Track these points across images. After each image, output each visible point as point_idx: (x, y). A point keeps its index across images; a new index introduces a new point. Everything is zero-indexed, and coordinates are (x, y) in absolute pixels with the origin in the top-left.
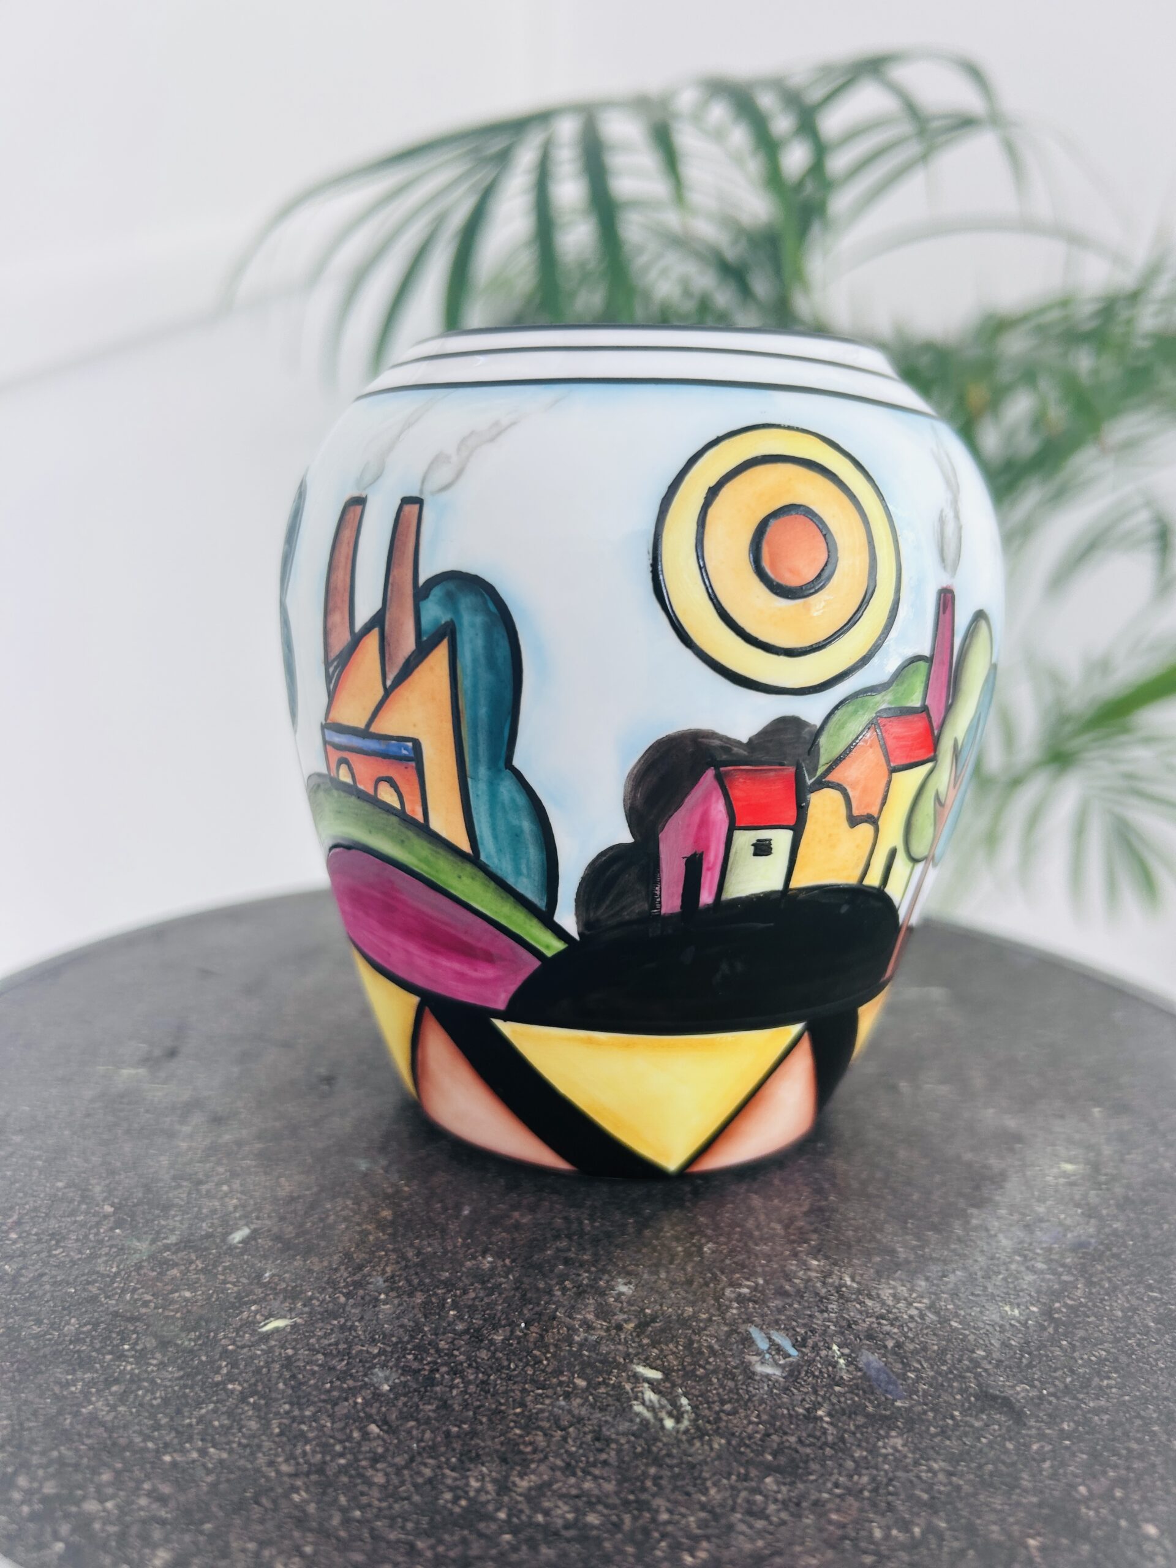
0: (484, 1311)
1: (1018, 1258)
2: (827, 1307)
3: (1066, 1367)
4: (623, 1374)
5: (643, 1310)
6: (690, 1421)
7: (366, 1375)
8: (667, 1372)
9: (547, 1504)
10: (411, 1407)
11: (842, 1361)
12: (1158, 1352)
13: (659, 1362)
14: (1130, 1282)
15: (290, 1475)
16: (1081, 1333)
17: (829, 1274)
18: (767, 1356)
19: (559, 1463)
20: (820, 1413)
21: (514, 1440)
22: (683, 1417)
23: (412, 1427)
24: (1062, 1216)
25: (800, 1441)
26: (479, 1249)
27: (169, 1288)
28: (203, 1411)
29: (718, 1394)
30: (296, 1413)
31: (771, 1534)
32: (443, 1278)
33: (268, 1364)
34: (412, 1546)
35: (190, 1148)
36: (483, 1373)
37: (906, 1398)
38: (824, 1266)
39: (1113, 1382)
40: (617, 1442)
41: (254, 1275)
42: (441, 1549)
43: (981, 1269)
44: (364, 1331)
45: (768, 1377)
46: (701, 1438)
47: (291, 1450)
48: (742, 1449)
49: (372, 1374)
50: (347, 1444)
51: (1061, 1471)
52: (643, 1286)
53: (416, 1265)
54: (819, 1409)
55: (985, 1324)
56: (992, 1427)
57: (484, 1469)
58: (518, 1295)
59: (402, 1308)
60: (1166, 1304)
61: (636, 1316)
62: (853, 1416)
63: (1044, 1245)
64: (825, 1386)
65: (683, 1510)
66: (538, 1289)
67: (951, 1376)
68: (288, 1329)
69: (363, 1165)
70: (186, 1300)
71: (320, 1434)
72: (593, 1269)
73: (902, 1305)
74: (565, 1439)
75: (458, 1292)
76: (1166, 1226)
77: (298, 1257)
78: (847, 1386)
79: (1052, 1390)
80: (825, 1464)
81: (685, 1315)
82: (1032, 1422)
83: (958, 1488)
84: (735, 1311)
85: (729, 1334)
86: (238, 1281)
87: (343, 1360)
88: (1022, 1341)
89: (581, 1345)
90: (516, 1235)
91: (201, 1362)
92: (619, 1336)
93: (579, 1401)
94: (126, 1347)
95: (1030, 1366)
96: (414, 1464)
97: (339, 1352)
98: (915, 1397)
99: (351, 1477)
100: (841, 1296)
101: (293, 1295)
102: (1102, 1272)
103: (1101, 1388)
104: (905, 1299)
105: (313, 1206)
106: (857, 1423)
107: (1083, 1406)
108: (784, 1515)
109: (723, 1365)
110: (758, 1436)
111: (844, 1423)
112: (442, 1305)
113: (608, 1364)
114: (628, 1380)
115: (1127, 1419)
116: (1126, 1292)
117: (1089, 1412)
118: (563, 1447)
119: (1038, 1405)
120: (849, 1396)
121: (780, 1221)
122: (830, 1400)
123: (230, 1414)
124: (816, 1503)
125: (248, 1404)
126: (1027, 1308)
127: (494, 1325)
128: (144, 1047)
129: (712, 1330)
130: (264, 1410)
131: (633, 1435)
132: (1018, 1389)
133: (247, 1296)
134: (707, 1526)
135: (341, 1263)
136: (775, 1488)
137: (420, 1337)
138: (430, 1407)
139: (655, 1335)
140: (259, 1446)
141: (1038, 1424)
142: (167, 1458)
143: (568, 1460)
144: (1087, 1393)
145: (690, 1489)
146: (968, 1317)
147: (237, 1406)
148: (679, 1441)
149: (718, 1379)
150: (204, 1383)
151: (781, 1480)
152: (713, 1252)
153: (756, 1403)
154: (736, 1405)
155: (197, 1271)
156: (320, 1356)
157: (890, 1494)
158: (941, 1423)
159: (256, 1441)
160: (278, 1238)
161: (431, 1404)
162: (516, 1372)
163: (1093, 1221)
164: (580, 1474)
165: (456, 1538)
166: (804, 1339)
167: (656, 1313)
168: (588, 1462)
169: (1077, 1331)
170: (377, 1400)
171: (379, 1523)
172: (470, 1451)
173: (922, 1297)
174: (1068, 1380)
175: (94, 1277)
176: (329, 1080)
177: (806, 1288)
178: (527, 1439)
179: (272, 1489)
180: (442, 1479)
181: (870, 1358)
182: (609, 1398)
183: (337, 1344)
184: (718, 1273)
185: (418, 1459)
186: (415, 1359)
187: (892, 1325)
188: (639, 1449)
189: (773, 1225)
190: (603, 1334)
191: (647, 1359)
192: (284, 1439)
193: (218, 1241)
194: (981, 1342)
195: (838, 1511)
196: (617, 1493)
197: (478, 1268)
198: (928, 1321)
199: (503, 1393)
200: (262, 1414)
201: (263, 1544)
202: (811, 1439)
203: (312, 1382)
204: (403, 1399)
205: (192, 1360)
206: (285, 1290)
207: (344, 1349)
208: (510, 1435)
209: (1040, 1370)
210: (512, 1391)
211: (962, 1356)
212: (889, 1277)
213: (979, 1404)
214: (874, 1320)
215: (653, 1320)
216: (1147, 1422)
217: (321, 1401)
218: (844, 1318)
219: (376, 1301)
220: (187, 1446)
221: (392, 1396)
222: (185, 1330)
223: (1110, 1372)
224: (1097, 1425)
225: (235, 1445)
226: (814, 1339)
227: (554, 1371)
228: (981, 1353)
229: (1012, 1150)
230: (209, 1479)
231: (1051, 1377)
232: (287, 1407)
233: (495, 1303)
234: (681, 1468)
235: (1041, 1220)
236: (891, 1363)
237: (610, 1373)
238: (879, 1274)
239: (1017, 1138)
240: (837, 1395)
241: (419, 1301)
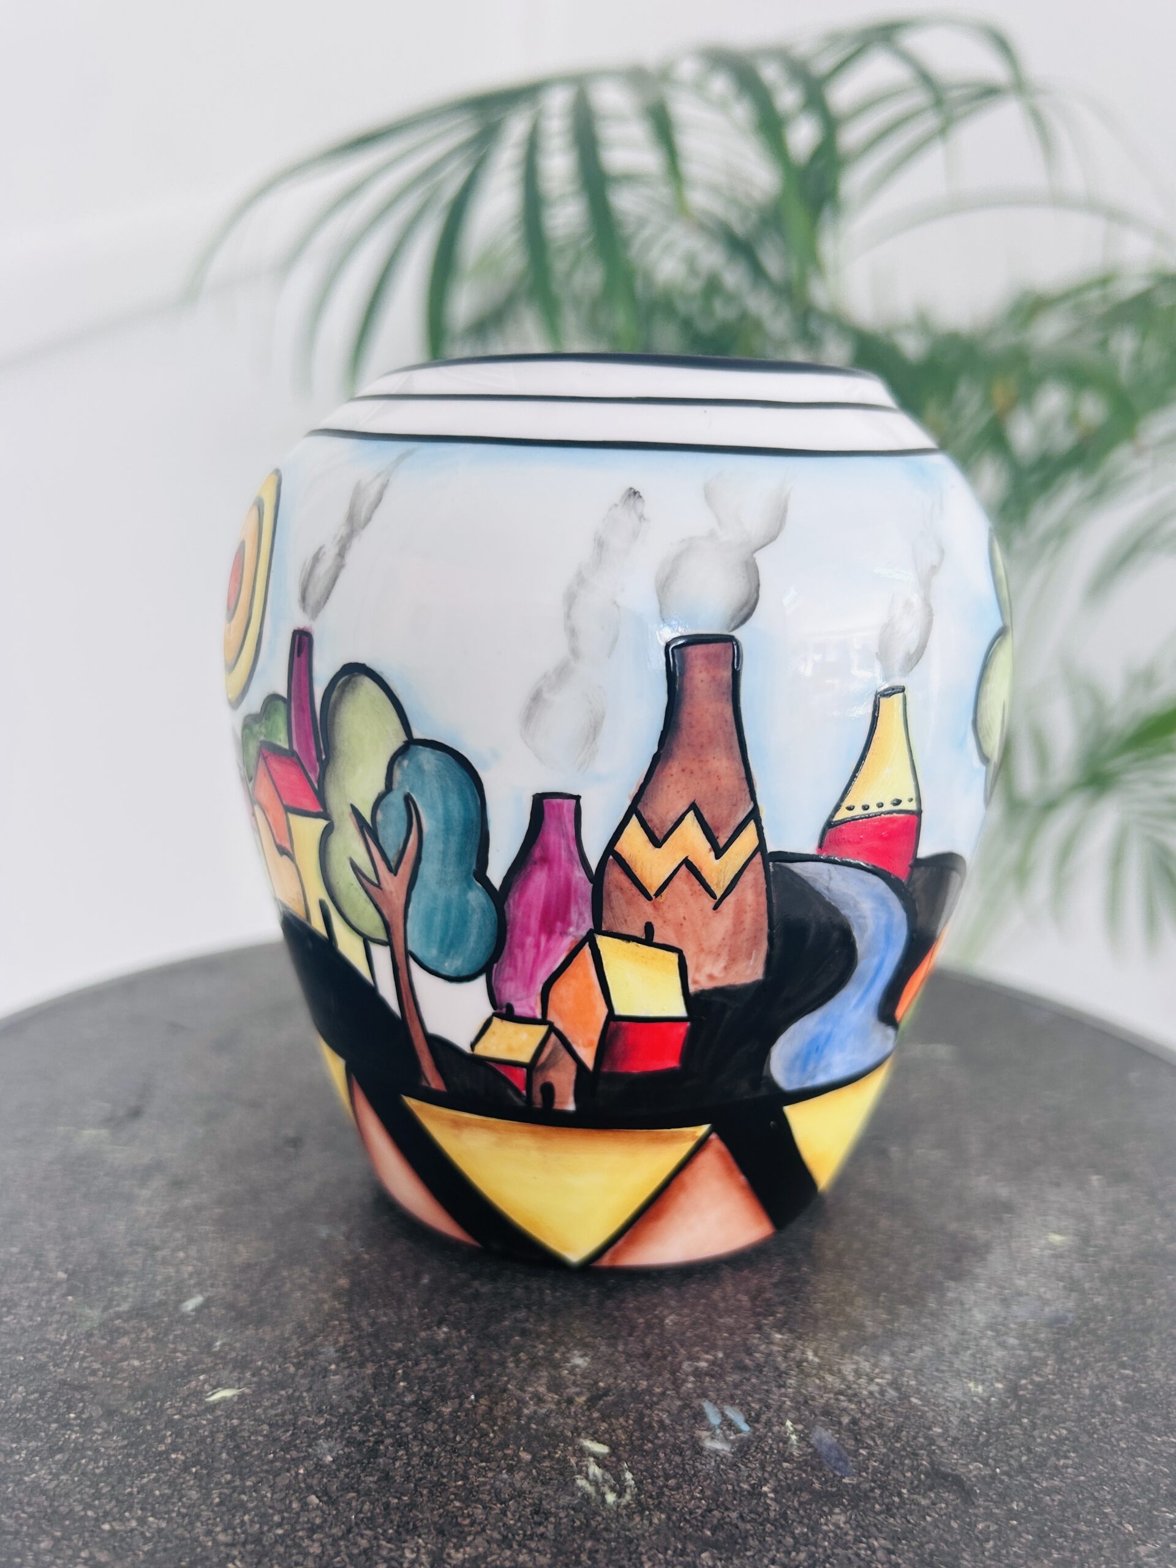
0: (435, 1383)
1: (990, 1333)
2: (785, 1382)
3: (1023, 1445)
4: (570, 1448)
5: (596, 1383)
6: (632, 1496)
7: (310, 1446)
8: (614, 1447)
10: (353, 1478)
11: (794, 1437)
12: (1122, 1431)
13: (607, 1436)
14: (1103, 1359)
15: (227, 1545)
16: (1044, 1411)
17: (791, 1349)
18: (718, 1431)
19: (496, 1535)
20: (765, 1489)
21: (453, 1512)
22: (625, 1492)
23: (353, 1498)
24: (1043, 1290)
25: (741, 1517)
26: (436, 1318)
27: (118, 1356)
28: (145, 1480)
29: (664, 1469)
30: (238, 1483)
32: (395, 1349)
33: (212, 1434)
35: (149, 1212)
36: (428, 1445)
37: (854, 1476)
38: (787, 1340)
39: (1070, 1462)
40: (556, 1515)
41: (204, 1344)
43: (950, 1344)
44: (312, 1402)
45: (716, 1452)
46: (641, 1513)
47: (229, 1519)
48: (682, 1524)
49: (316, 1445)
50: (286, 1515)
51: (1004, 1552)
52: (599, 1358)
53: (369, 1335)
54: (765, 1485)
55: (946, 1400)
56: (938, 1506)
57: (420, 1541)
58: (470, 1366)
59: (351, 1378)
60: (1137, 1382)
61: (589, 1389)
62: (798, 1492)
63: (1019, 1320)
64: (773, 1462)
66: (491, 1361)
67: (904, 1453)
68: (236, 1399)
69: (324, 1232)
70: (134, 1368)
71: (260, 1504)
72: (550, 1340)
73: (863, 1381)
75: (410, 1363)
77: (250, 1326)
78: (796, 1462)
79: (1006, 1468)
80: (764, 1540)
81: (639, 1389)
82: (981, 1502)
84: (690, 1385)
85: (681, 1409)
86: (188, 1350)
87: (288, 1431)
88: (982, 1418)
89: (530, 1419)
90: (474, 1305)
91: (146, 1431)
92: (569, 1409)
93: (522, 1474)
94: (72, 1415)
95: (987, 1444)
96: (351, 1536)
97: (285, 1422)
98: (864, 1474)
99: (287, 1546)
100: (802, 1371)
101: (242, 1364)
102: (1076, 1348)
103: (1056, 1467)
104: (867, 1375)
105: (269, 1273)
106: (802, 1499)
107: (1035, 1485)
109: (672, 1440)
110: (699, 1511)
111: (788, 1500)
112: (393, 1376)
113: (555, 1438)
114: (574, 1455)
115: (1079, 1500)
116: (1097, 1369)
117: (1041, 1491)
118: (501, 1520)
119: (989, 1485)
120: (796, 1472)
121: (747, 1293)
122: (776, 1476)
123: (171, 1483)
125: (190, 1473)
126: (992, 1385)
127: (443, 1396)
128: (107, 1106)
129: (665, 1404)
130: (205, 1479)
131: (573, 1509)
132: (971, 1467)
133: (196, 1365)
135: (294, 1332)
136: (710, 1563)
137: (367, 1408)
138: (371, 1479)
139: (606, 1409)
140: (198, 1516)
141: (986, 1504)
142: (106, 1527)
143: (505, 1533)
144: (1042, 1473)
146: (929, 1394)
147: (179, 1476)
148: (619, 1515)
149: (665, 1455)
150: (147, 1452)
151: (717, 1555)
152: (675, 1324)
153: (702, 1479)
154: (681, 1480)
155: (147, 1340)
156: (266, 1427)
158: (886, 1501)
159: (196, 1510)
160: (231, 1306)
161: (373, 1476)
162: (461, 1445)
163: (1074, 1295)
164: (515, 1546)
166: (758, 1415)
167: (609, 1386)
168: (525, 1535)
169: (1040, 1409)
170: (319, 1471)
172: (408, 1523)
173: (885, 1373)
174: (1024, 1458)
175: (44, 1345)
176: (295, 1143)
177: (766, 1362)
178: (466, 1512)
179: (208, 1558)
180: (378, 1550)
181: (824, 1435)
182: (553, 1472)
183: (283, 1414)
185: (356, 1530)
186: (361, 1430)
187: (850, 1401)
188: (578, 1523)
189: (739, 1296)
190: (554, 1407)
191: (595, 1433)
192: (224, 1509)
193: (171, 1309)
194: (940, 1419)
197: (433, 1338)
198: (888, 1397)
199: (446, 1465)
200: (204, 1484)
202: (753, 1516)
203: (255, 1452)
204: (345, 1470)
205: (138, 1429)
206: (235, 1360)
207: (290, 1420)
208: (450, 1508)
209: (996, 1449)
210: (457, 1464)
211: (917, 1433)
212: (853, 1352)
213: (929, 1482)
214: (832, 1395)
215: (606, 1394)
216: (1099, 1504)
217: (262, 1471)
218: (801, 1394)
219: (325, 1372)
220: (127, 1514)
221: (334, 1467)
222: (133, 1398)
223: (1068, 1451)
224: (1048, 1505)
225: (174, 1515)
226: (770, 1414)
227: (500, 1444)
228: (938, 1430)
229: (1000, 1220)
230: (146, 1548)
231: (1006, 1455)
232: (229, 1477)
233: (446, 1375)
234: (618, 1542)
235: (1020, 1294)
236: (844, 1440)
237: (556, 1446)
238: (844, 1349)
239: (1008, 1207)
240: (785, 1472)
241: (369, 1372)
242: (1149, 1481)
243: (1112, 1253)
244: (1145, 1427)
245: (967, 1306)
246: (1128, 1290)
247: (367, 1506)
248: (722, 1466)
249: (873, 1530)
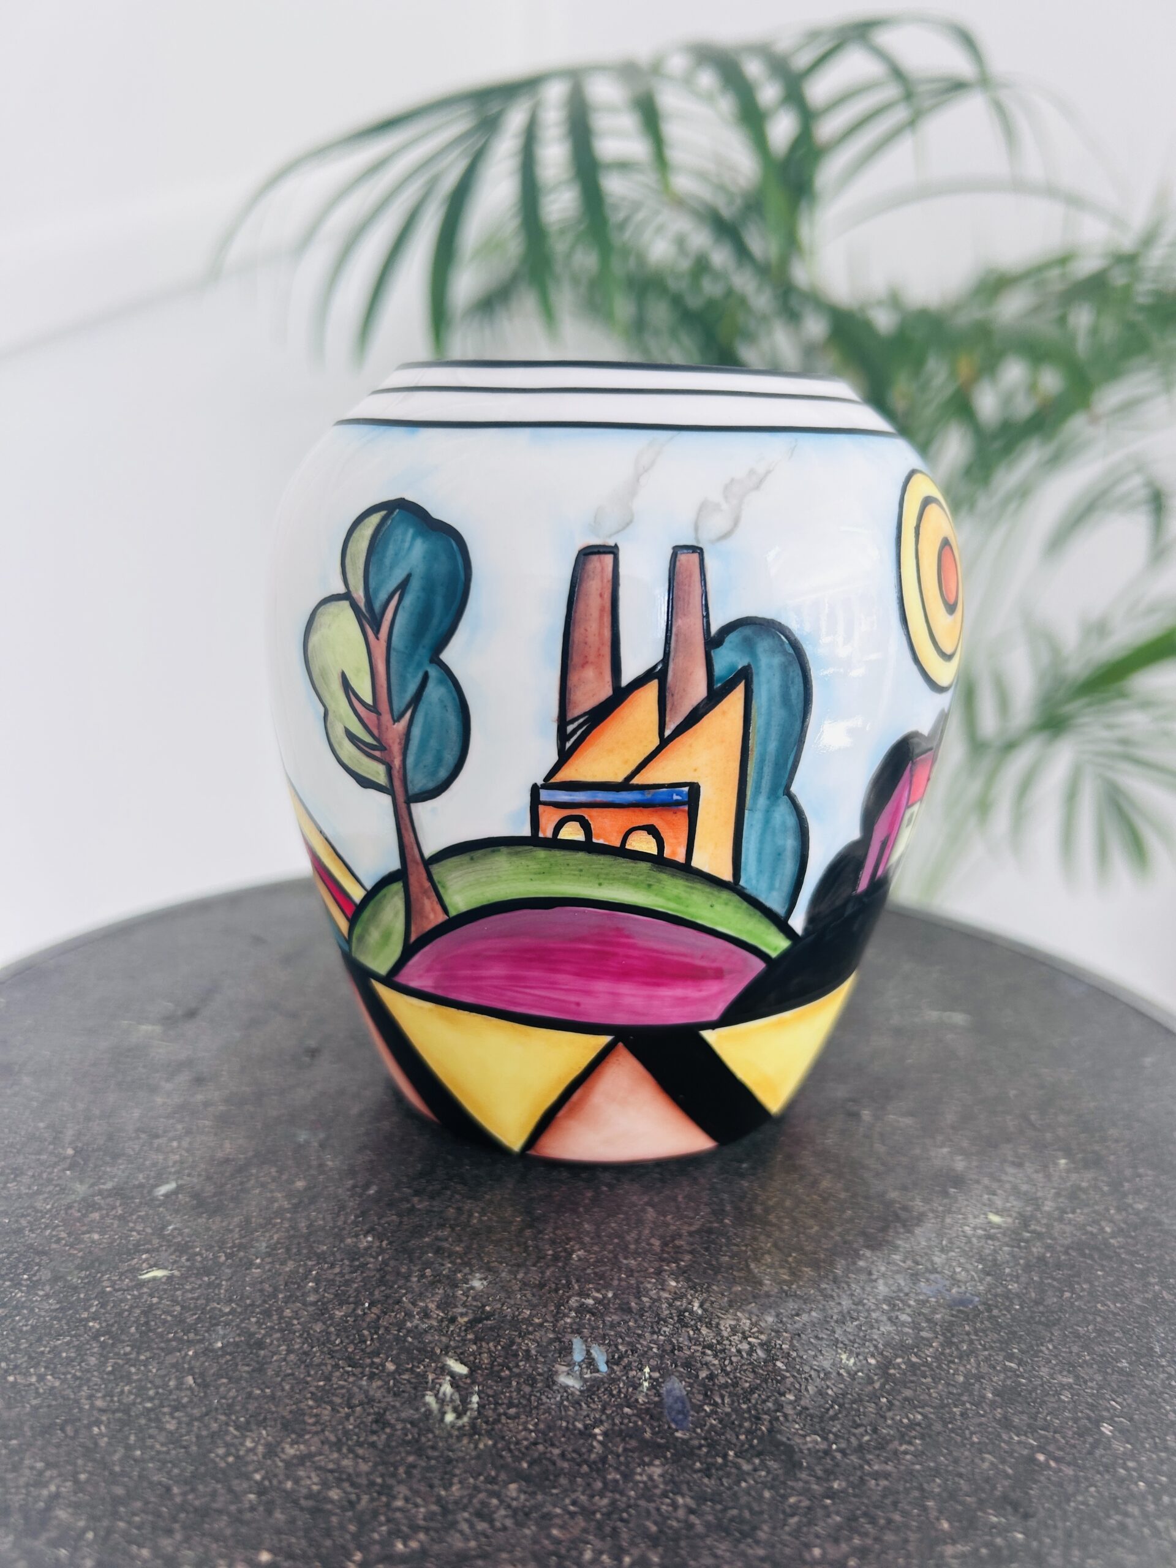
0: (340, 1287)
1: (885, 1307)
2: (660, 1330)
3: (871, 1424)
4: (433, 1365)
5: (484, 1306)
6: (470, 1418)
7: (207, 1331)
8: (473, 1369)
9: (301, 1473)
10: (231, 1366)
11: (646, 1384)
12: (980, 1424)
13: (472, 1358)
14: (992, 1348)
15: (101, 1410)
16: (908, 1393)
17: (682, 1297)
18: (577, 1368)
19: (333, 1438)
21: (303, 1410)
22: (465, 1414)
23: (224, 1383)
24: (958, 1270)
25: (563, 1455)
26: (366, 1227)
27: (85, 1228)
28: (59, 1342)
29: (511, 1397)
30: (133, 1355)
31: (487, 1537)
32: (319, 1251)
33: (130, 1311)
34: (168, 1489)
35: (164, 1104)
36: (309, 1345)
37: (688, 1430)
38: (680, 1288)
39: (912, 1448)
40: (392, 1427)
41: (159, 1226)
42: (190, 1497)
43: (841, 1312)
44: (226, 1291)
45: (566, 1388)
46: (471, 1436)
47: (112, 1388)
48: (504, 1453)
49: (214, 1330)
50: (160, 1391)
51: (805, 1529)
52: (496, 1283)
53: (302, 1236)
54: (598, 1427)
55: (812, 1368)
56: (759, 1473)
57: (264, 1432)
58: (378, 1276)
59: (269, 1274)
60: (1018, 1376)
61: (474, 1311)
62: (627, 1439)
63: (921, 1297)
64: (615, 1406)
65: (419, 1501)
66: (398, 1273)
67: (746, 1415)
68: (164, 1280)
69: (303, 1136)
70: (93, 1242)
71: (144, 1377)
72: (459, 1261)
73: (736, 1338)
74: (347, 1417)
75: (326, 1266)
76: (1067, 1295)
77: (204, 1215)
78: (638, 1409)
79: (843, 1445)
80: (575, 1480)
81: (520, 1317)
83: (690, 1526)
84: (569, 1320)
85: (551, 1342)
86: (143, 1231)
87: (195, 1314)
88: (840, 1392)
89: (409, 1331)
90: (405, 1219)
91: (79, 1298)
92: (448, 1327)
93: (380, 1383)
94: (25, 1277)
95: (834, 1418)
96: (207, 1418)
97: (196, 1306)
98: (699, 1430)
99: (150, 1420)
100: (680, 1321)
101: (182, 1249)
102: (968, 1334)
103: (896, 1452)
104: (743, 1333)
105: (240, 1170)
106: (628, 1446)
107: (866, 1467)
108: (509, 1523)
109: (530, 1371)
110: (525, 1443)
111: (614, 1445)
112: (306, 1277)
113: (427, 1353)
114: (434, 1372)
115: (905, 1489)
116: (981, 1358)
117: (869, 1474)
118: (343, 1424)
119: (819, 1459)
120: (634, 1419)
121: (661, 1238)
122: (613, 1420)
123: (78, 1348)
124: (548, 1517)
125: (98, 1341)
126: (866, 1359)
127: (342, 1301)
128: (170, 1006)
129: (538, 1335)
130: (108, 1349)
131: (411, 1423)
132: (808, 1439)
133: (144, 1245)
134: (432, 1520)
135: (239, 1226)
136: (514, 1494)
137: (271, 1302)
138: (246, 1368)
139: (482, 1332)
140: (89, 1380)
141: (809, 1478)
142: (11, 1379)
143: (341, 1436)
144: (878, 1456)
145: (436, 1482)
146: (797, 1359)
147: (88, 1342)
148: (450, 1435)
149: (518, 1383)
150: (71, 1318)
151: (525, 1488)
152: (580, 1259)
153: (541, 1412)
154: (522, 1410)
155: (115, 1217)
156: (178, 1308)
157: (622, 1520)
158: (709, 1460)
160: (196, 1196)
161: (248, 1365)
162: (338, 1348)
163: (989, 1279)
164: (345, 1450)
165: (209, 1489)
166: (621, 1358)
167: (494, 1310)
168: (357, 1441)
169: (903, 1390)
170: (206, 1355)
171: (151, 1465)
172: (260, 1414)
173: (762, 1333)
174: (867, 1438)
175: (30, 1211)
176: (313, 1053)
177: (650, 1307)
178: (315, 1411)
179: (79, 1420)
180: (224, 1434)
181: (676, 1386)
182: (408, 1386)
183: (197, 1299)
184: (574, 1281)
185: (214, 1414)
186: (257, 1322)
187: (715, 1356)
189: (653, 1241)
190: (435, 1323)
191: (462, 1353)
192: (112, 1377)
193: (145, 1191)
194: (797, 1386)
195: (562, 1527)
196: (368, 1474)
197: (355, 1246)
198: (755, 1356)
199: (316, 1365)
200: (105, 1353)
201: (49, 1465)
202: (574, 1455)
203: (160, 1330)
204: (228, 1357)
205: (72, 1296)
206: (179, 1244)
207: (201, 1304)
208: (302, 1406)
209: (842, 1424)
210: (326, 1365)
211: (769, 1397)
212: (737, 1310)
213: (760, 1448)
214: (700, 1348)
215: (488, 1318)
216: (925, 1495)
217: (158, 1348)
218: (671, 1343)
219: (250, 1264)
220: (32, 1370)
221: (220, 1353)
222: (80, 1268)
223: (915, 1438)
224: (871, 1489)
225: (69, 1376)
226: (631, 1358)
227: (372, 1352)
228: (791, 1397)
229: (945, 1194)
230: (34, 1402)
231: (849, 1432)
232: (128, 1349)
233: (353, 1281)
234: (438, 1462)
235: (934, 1271)
236: (693, 1394)
237: (421, 1361)
238: (731, 1304)
239: (958, 1181)
240: (624, 1416)
241: (288, 1269)
242: (987, 1480)
243: (1049, 1241)
244: (1006, 1423)
245: (874, 1277)
246: (1050, 1281)
247: (233, 1393)
248: (566, 1403)
249: (684, 1488)
